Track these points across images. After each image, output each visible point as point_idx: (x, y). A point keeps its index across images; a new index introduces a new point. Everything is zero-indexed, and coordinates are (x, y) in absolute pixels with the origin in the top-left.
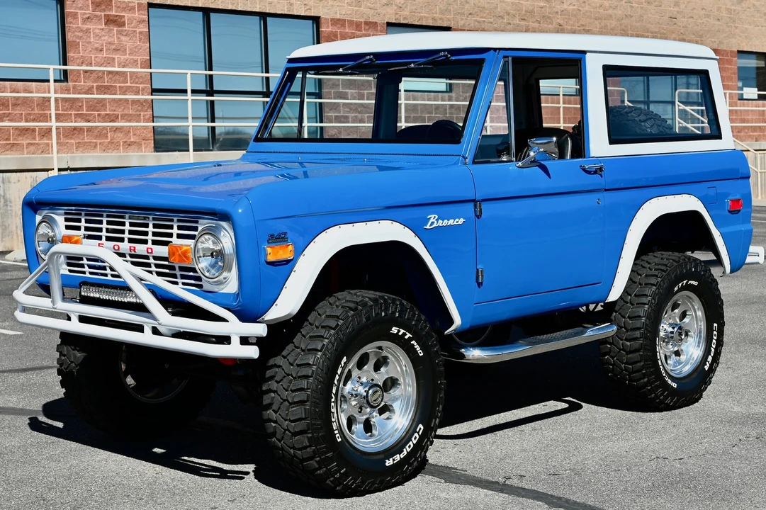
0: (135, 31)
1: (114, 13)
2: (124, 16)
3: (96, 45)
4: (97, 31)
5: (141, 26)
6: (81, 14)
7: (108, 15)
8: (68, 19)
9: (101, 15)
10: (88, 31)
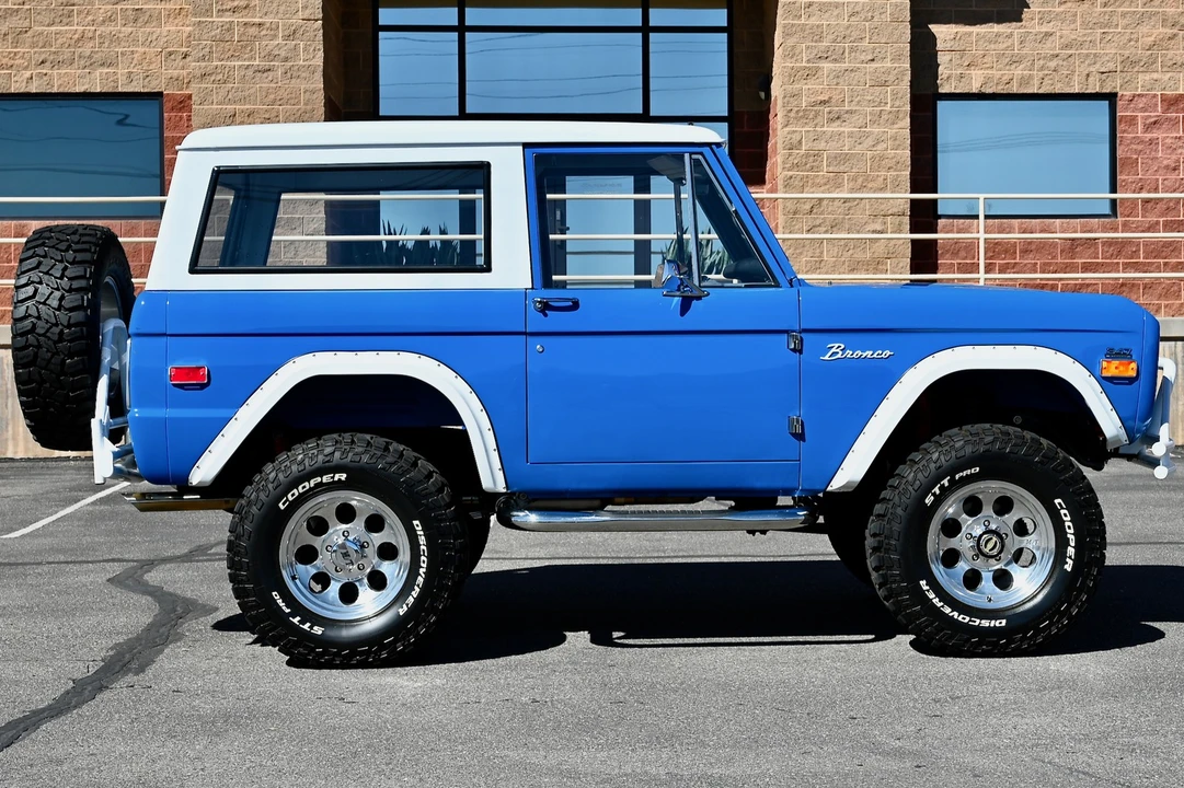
6: (1142, 117)
9: (1178, 117)
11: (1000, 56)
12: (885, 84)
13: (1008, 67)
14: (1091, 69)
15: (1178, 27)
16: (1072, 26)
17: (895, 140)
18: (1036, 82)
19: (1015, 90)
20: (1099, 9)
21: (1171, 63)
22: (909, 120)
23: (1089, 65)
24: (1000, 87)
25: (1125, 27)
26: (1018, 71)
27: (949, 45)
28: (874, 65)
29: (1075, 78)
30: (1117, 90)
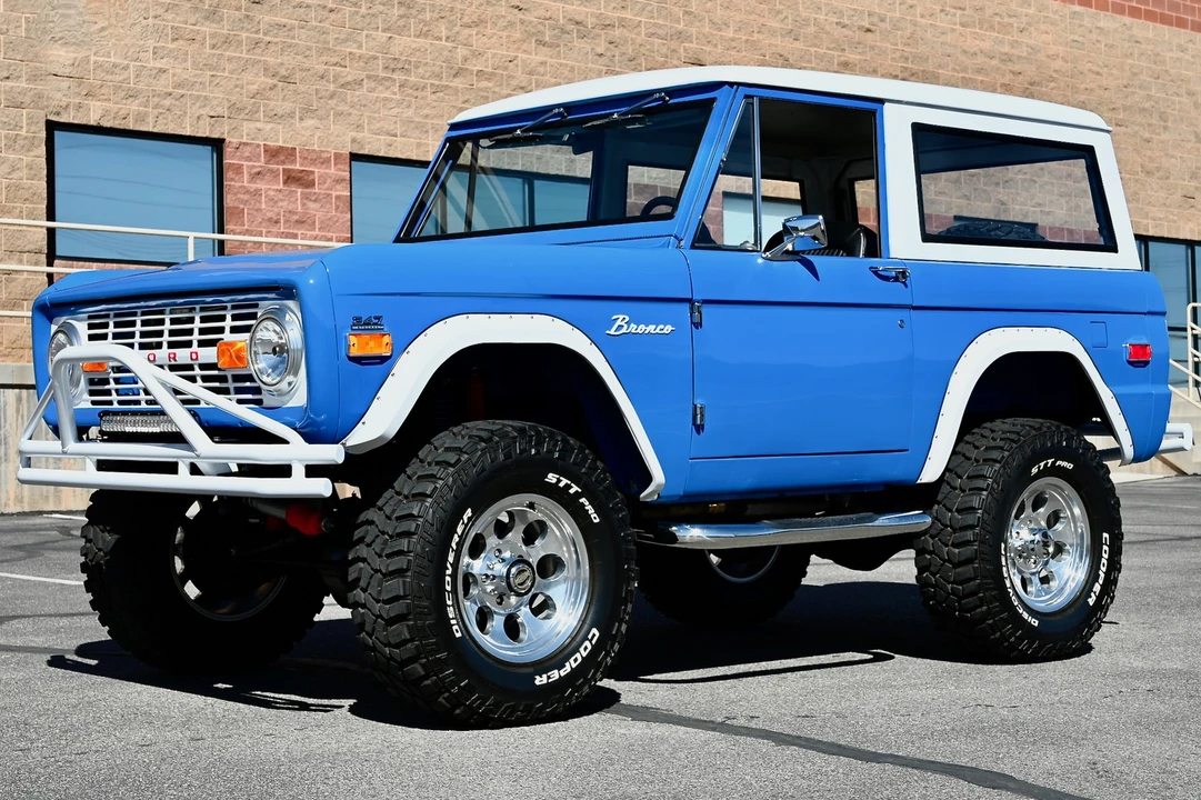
0: (329, 195)
1: (298, 167)
2: (313, 172)
3: (269, 214)
4: (271, 193)
5: (338, 187)
6: (248, 166)
7: (289, 170)
8: (228, 175)
9: (278, 169)
10: (257, 193)
11: (117, 88)
12: (20, 106)
13: (124, 101)
14: (201, 112)
15: (278, 78)
16: (184, 65)
17: (31, 169)
18: (151, 119)
19: (131, 126)
20: (208, 50)
21: (273, 113)
22: (44, 148)
23: (200, 107)
24: (117, 122)
25: (232, 72)
26: (134, 106)
27: (68, 71)
28: (9, 84)
29: (188, 120)
30: (225, 136)
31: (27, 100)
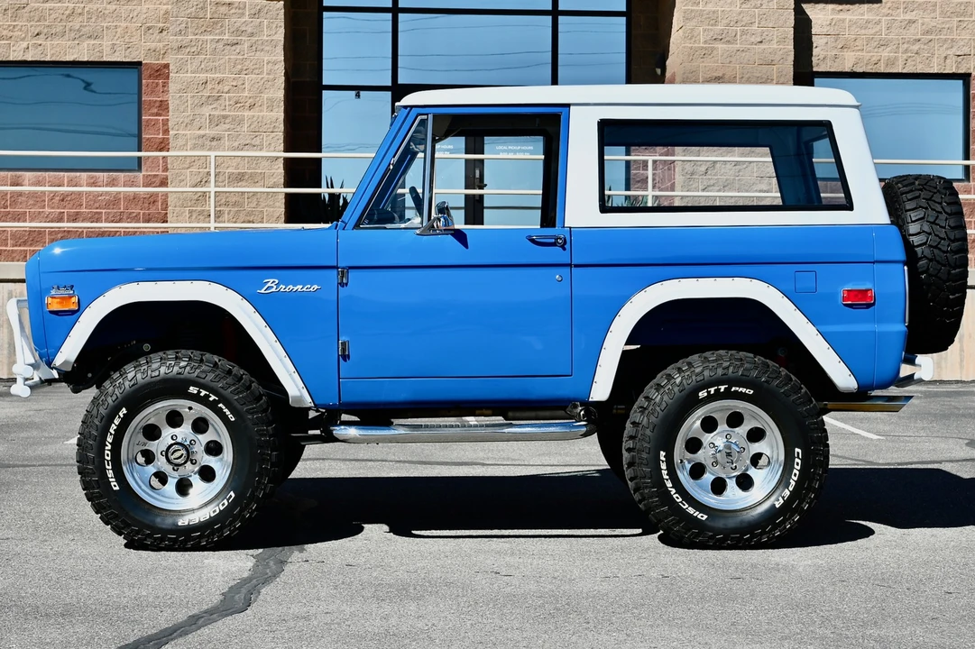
11: (869, 40)
12: (771, 63)
13: (876, 50)
14: (949, 52)
16: (933, 15)
18: (900, 63)
19: (882, 70)
23: (947, 49)
24: (869, 67)
26: (885, 54)
27: (825, 30)
28: (762, 46)
29: (935, 60)
30: (971, 71)
31: (777, 58)
